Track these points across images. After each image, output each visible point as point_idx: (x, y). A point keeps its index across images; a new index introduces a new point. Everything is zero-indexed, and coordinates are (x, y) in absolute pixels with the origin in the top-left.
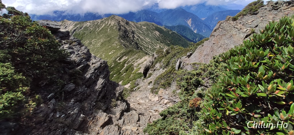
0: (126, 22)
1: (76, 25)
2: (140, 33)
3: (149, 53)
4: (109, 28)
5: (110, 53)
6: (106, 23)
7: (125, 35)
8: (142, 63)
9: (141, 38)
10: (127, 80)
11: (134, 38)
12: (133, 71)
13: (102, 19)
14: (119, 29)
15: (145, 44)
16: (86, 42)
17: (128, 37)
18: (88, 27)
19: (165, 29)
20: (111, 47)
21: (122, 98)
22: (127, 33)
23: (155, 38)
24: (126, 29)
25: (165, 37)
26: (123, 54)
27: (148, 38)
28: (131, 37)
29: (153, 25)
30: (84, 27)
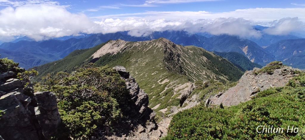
0: (173, 45)
1: (127, 44)
2: (185, 57)
3: (193, 79)
4: (156, 50)
5: (153, 74)
6: (154, 44)
7: (170, 58)
8: (183, 89)
9: (186, 62)
10: (165, 104)
11: (179, 61)
12: (172, 95)
13: (151, 40)
14: (165, 52)
15: (190, 68)
16: (133, 60)
17: (172, 59)
18: (137, 47)
19: (215, 55)
20: (154, 68)
21: (154, 121)
22: (173, 56)
23: (201, 63)
24: (172, 52)
25: (213, 63)
26: (165, 76)
27: (194, 63)
28: (176, 60)
29: (201, 50)
30: (133, 46)
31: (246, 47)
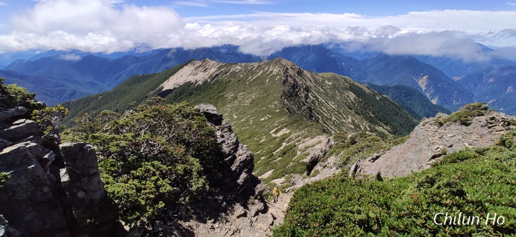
0: (298, 71)
1: (220, 68)
2: (319, 92)
3: (330, 130)
4: (269, 78)
5: (263, 119)
6: (266, 69)
7: (292, 92)
8: (314, 146)
9: (320, 100)
10: (282, 170)
11: (307, 99)
12: (294, 156)
13: (261, 61)
14: (285, 82)
15: (326, 111)
16: (230, 95)
17: (296, 95)
18: (237, 73)
19: (369, 89)
20: (265, 110)
21: (262, 198)
22: (297, 90)
23: (346, 104)
24: (296, 82)
25: (366, 104)
26: (283, 124)
27: (333, 103)
28: (303, 96)
29: (346, 80)
30: (231, 71)
31: (425, 78)
